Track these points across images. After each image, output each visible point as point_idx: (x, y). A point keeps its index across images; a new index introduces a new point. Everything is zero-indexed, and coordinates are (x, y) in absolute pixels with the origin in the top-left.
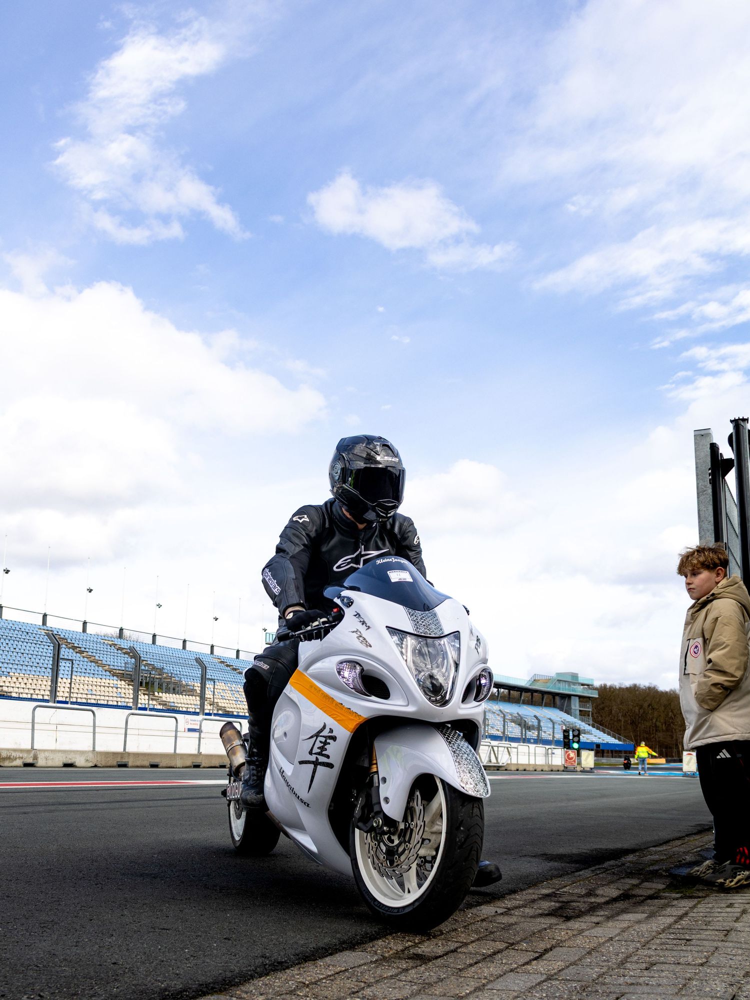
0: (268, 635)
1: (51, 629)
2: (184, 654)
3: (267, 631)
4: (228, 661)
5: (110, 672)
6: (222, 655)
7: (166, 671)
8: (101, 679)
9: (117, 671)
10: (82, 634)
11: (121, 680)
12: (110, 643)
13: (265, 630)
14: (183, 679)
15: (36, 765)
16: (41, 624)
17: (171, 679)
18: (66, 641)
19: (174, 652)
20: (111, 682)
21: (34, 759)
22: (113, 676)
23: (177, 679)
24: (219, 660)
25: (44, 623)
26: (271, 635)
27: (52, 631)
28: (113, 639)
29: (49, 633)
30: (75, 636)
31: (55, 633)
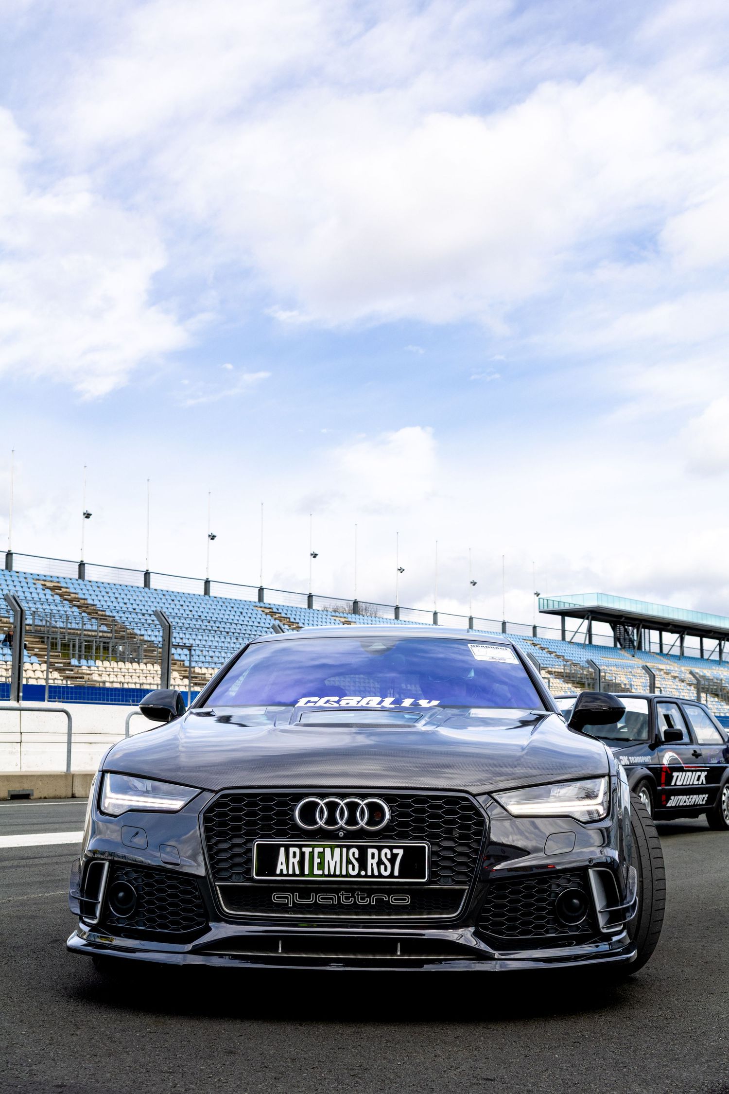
0: (542, 600)
1: (269, 606)
3: (540, 596)
10: (308, 610)
12: (343, 620)
13: (538, 594)
16: (257, 600)
18: (288, 620)
25: (261, 598)
26: (545, 601)
27: (270, 608)
28: (345, 615)
29: (267, 611)
30: (298, 613)
31: (275, 610)
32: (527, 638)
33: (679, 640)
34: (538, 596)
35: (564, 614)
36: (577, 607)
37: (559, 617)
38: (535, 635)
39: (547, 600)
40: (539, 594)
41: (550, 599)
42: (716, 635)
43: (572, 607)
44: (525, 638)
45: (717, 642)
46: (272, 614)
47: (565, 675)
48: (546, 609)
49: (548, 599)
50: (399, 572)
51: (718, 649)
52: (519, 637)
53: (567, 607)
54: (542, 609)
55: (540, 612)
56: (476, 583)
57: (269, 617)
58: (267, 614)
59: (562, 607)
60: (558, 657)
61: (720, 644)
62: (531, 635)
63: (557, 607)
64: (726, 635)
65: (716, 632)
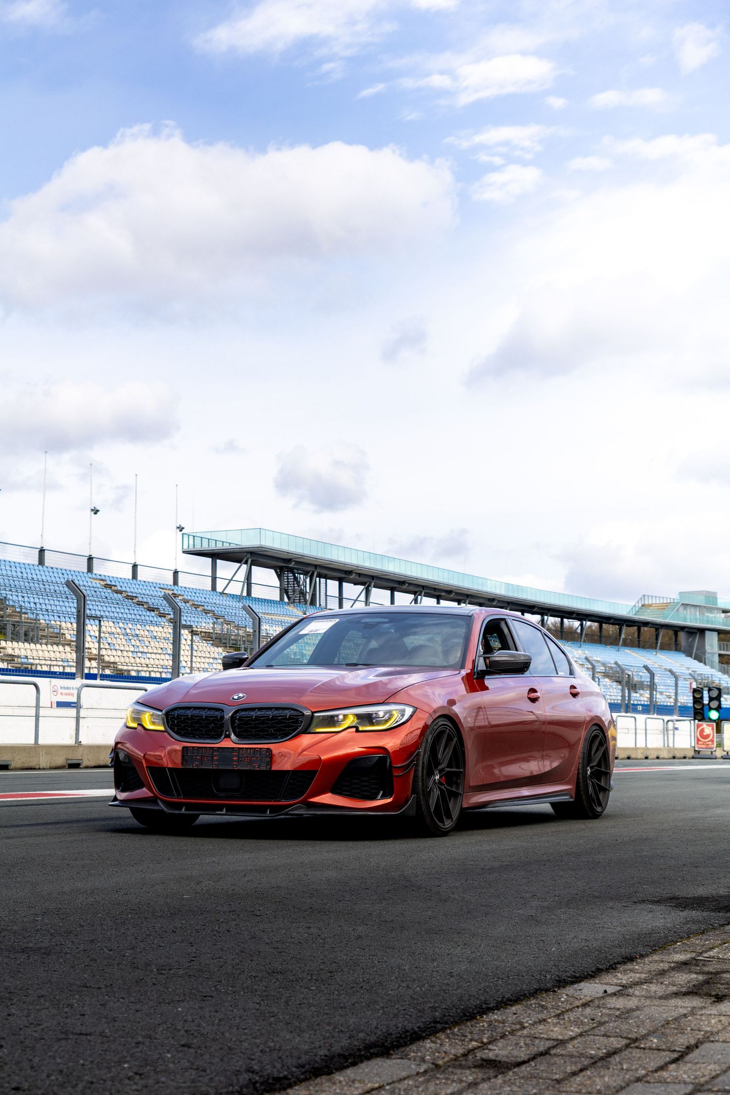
0: (186, 537)
2: (42, 573)
3: (184, 531)
4: (117, 584)
6: (107, 574)
7: (11, 603)
13: (181, 529)
14: (41, 617)
17: (21, 617)
19: (23, 570)
23: (31, 616)
24: (103, 583)
26: (191, 538)
32: (166, 587)
33: (364, 592)
34: (181, 531)
35: (215, 556)
36: (233, 546)
37: (209, 560)
38: (176, 582)
39: (194, 536)
40: (183, 528)
41: (198, 535)
42: (411, 588)
43: (227, 546)
44: (162, 586)
47: (214, 636)
48: (191, 548)
49: (195, 534)
52: (155, 585)
53: (220, 546)
54: (185, 547)
55: (184, 552)
56: (98, 511)
59: (213, 546)
60: (206, 612)
62: (171, 581)
63: (205, 547)
64: (423, 587)
65: (410, 584)
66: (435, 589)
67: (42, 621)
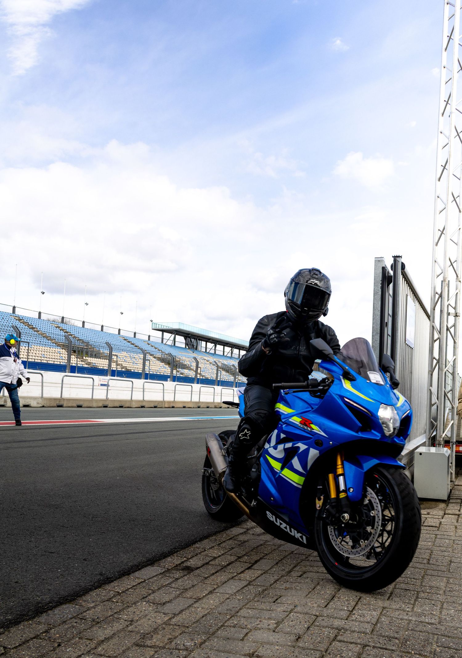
0: (153, 324)
1: (18, 316)
2: (102, 334)
3: (153, 322)
4: (129, 339)
5: (56, 344)
6: (125, 335)
7: (91, 344)
8: (50, 348)
9: (60, 343)
10: (38, 320)
11: (62, 349)
12: (56, 326)
13: (152, 321)
14: (101, 349)
15: (6, 406)
16: (12, 312)
17: (94, 349)
18: (28, 323)
19: (96, 333)
20: (56, 350)
21: (4, 402)
22: (58, 346)
23: (97, 349)
24: (123, 338)
25: (14, 311)
26: (155, 324)
27: (19, 317)
28: (58, 324)
29: (17, 318)
30: (33, 321)
31: (21, 318)
33: (214, 346)
35: (163, 331)
36: (170, 328)
37: (161, 332)
38: (149, 339)
41: (158, 323)
42: (231, 346)
43: (167, 328)
44: (144, 341)
45: (231, 348)
46: (20, 320)
47: (161, 359)
48: (155, 328)
50: (86, 305)
51: (231, 352)
52: (142, 340)
53: (165, 328)
54: (153, 328)
57: (18, 321)
58: (16, 320)
59: (163, 328)
60: (159, 350)
61: (232, 350)
62: (147, 339)
63: (160, 328)
64: (235, 345)
65: (230, 344)
66: (239, 346)
67: (101, 351)
